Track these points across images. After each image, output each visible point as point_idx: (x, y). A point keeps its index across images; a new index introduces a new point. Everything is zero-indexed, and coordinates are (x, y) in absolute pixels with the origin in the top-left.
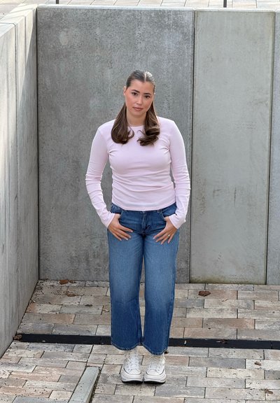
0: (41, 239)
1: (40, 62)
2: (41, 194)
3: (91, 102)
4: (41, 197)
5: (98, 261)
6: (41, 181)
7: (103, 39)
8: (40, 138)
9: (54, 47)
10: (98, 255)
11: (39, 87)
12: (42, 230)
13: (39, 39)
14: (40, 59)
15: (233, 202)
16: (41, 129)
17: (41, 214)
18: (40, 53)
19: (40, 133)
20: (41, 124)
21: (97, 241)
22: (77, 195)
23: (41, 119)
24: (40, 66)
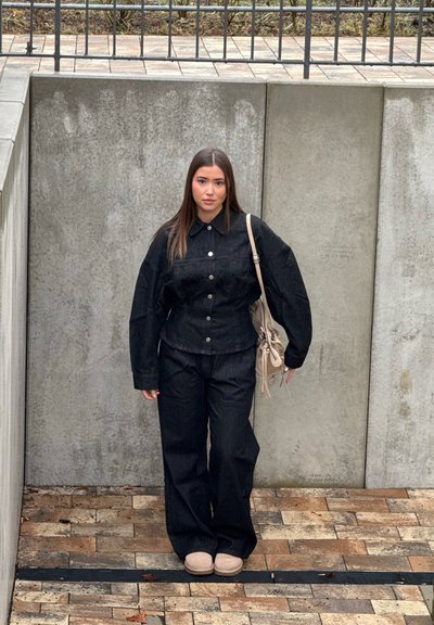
0: (30, 425)
1: (34, 158)
2: (31, 356)
3: (110, 217)
4: (31, 361)
5: (115, 456)
6: (31, 337)
7: (130, 124)
8: (31, 272)
9: (56, 136)
10: (115, 448)
11: (32, 195)
12: (30, 411)
13: (34, 123)
14: (34, 152)
15: (318, 366)
16: (33, 258)
17: (30, 386)
18: (35, 144)
19: (31, 264)
20: (34, 251)
21: (115, 426)
22: (85, 358)
23: (33, 242)
24: (34, 163)
